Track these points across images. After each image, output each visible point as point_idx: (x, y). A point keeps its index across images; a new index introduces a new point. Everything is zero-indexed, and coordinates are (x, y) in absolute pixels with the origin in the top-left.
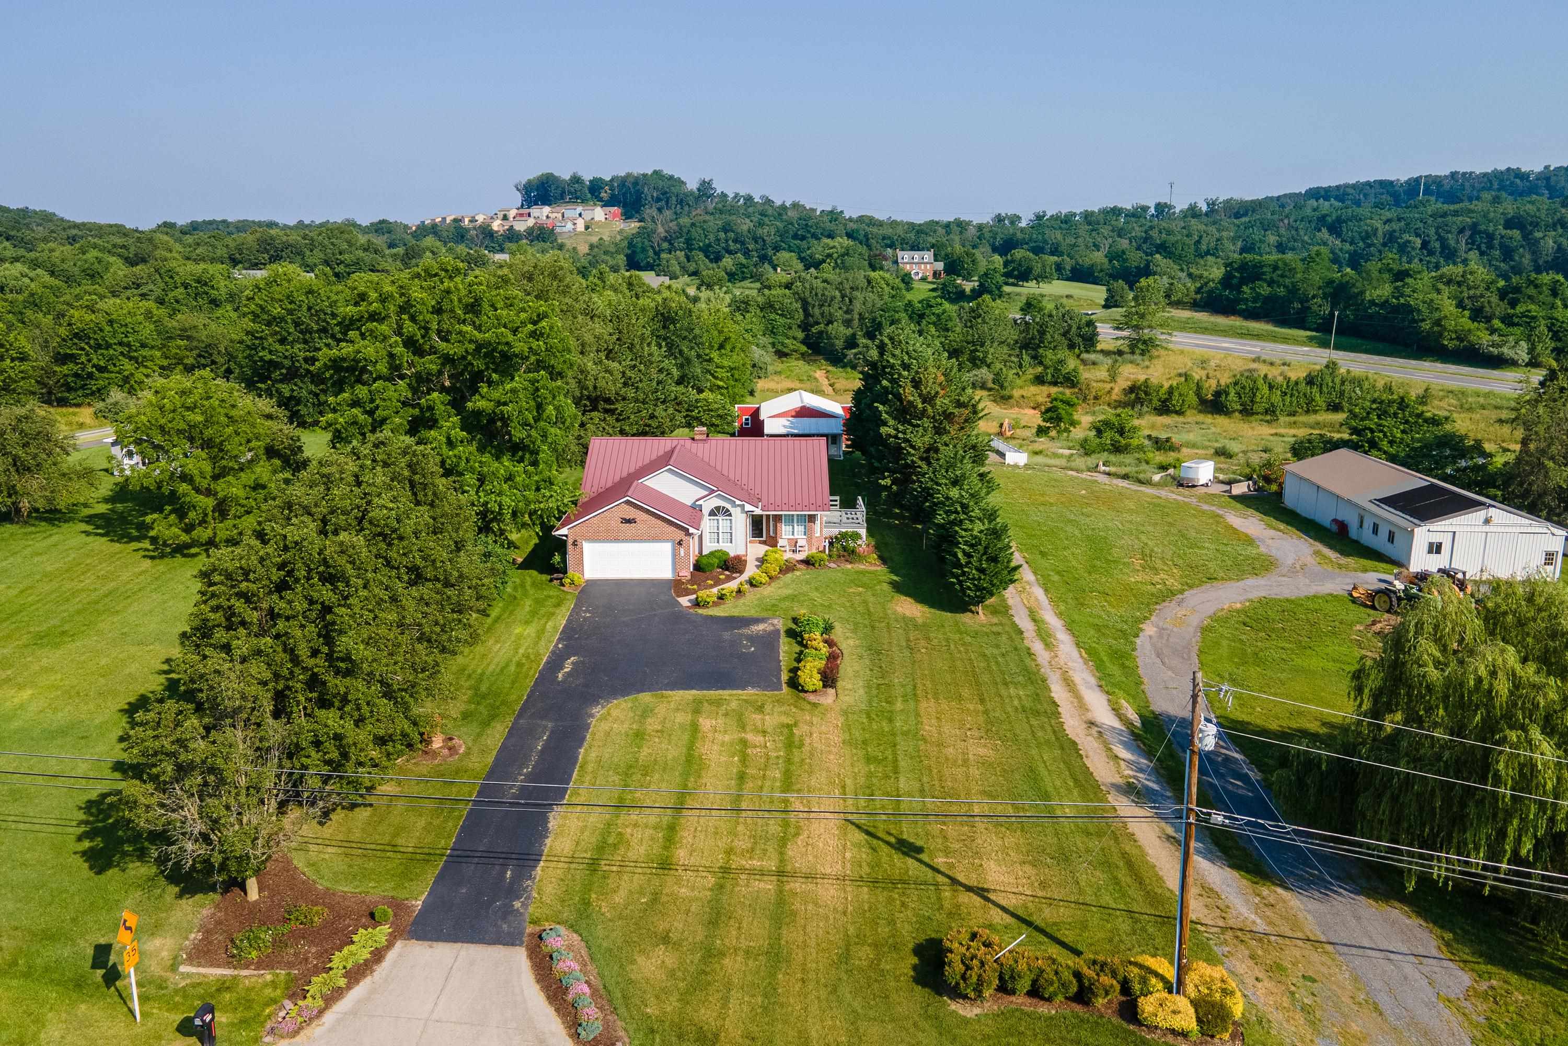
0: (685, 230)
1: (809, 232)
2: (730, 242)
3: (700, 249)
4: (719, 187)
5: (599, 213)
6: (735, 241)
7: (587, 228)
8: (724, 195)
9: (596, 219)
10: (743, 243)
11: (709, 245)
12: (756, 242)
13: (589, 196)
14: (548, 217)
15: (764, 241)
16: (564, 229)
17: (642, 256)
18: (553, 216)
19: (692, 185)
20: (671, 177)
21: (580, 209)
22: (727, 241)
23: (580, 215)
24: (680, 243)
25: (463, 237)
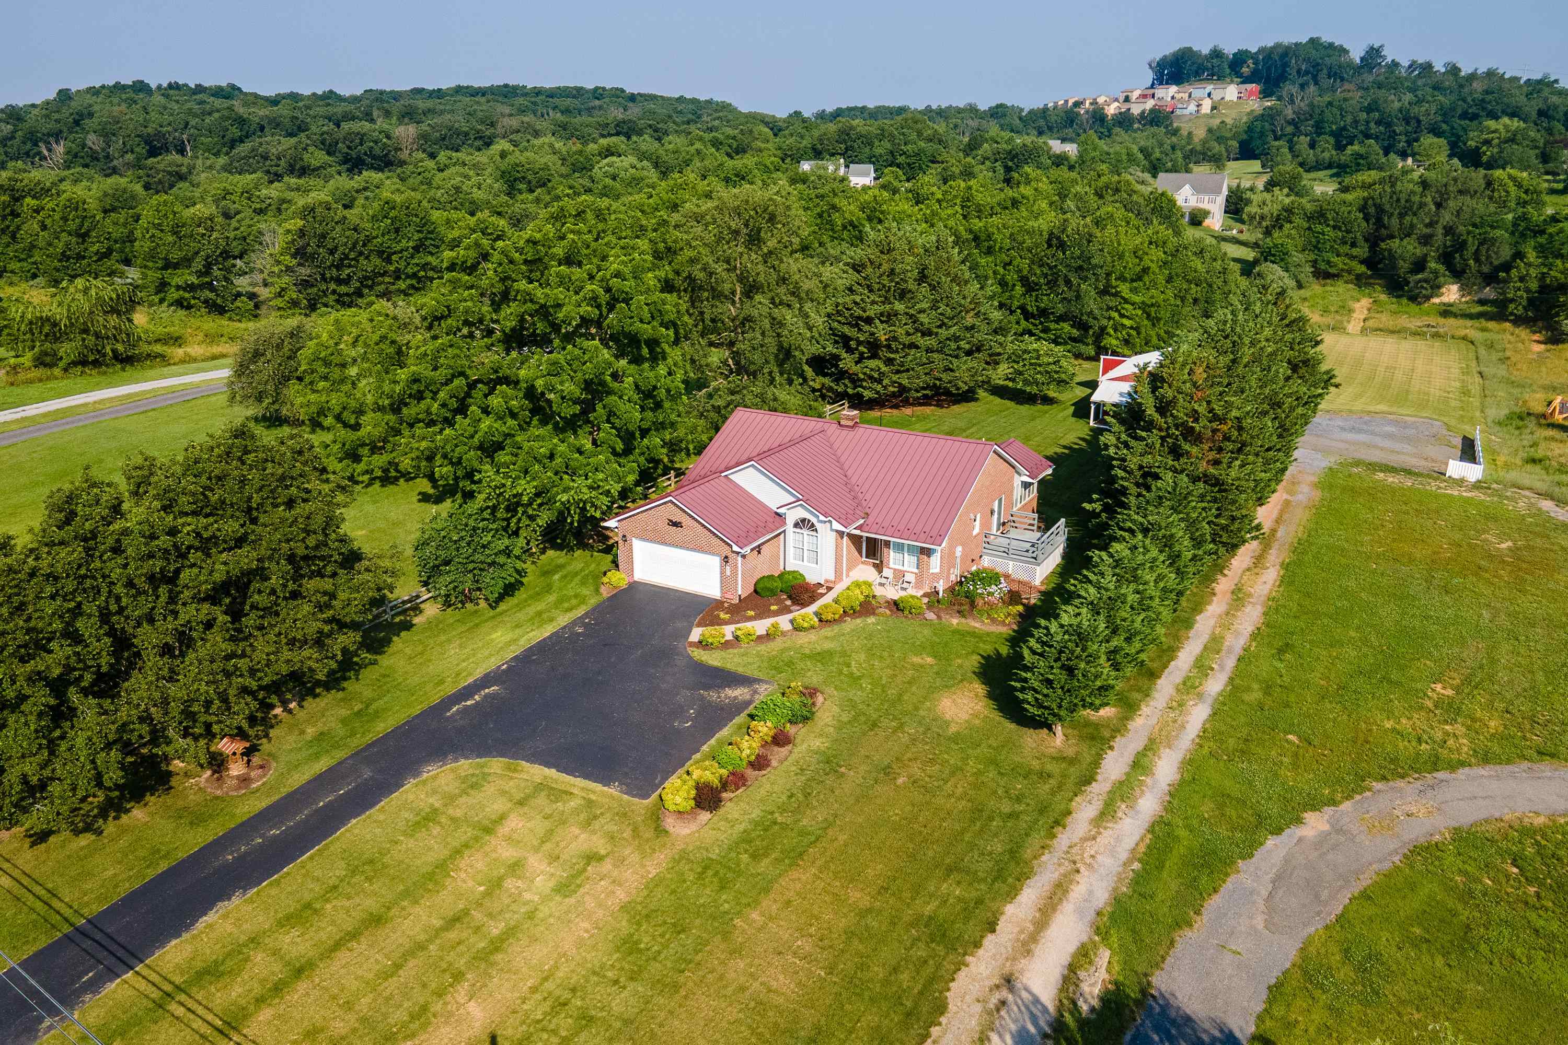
0: (1317, 111)
1: (1484, 109)
2: (1372, 125)
3: (1332, 134)
4: (1389, 55)
5: (1231, 92)
6: (1378, 123)
7: (1214, 108)
8: (1395, 64)
9: (1228, 98)
10: (1389, 125)
11: (1344, 128)
12: (1408, 123)
13: (1228, 71)
14: (1173, 98)
15: (1419, 121)
16: (1186, 112)
17: (1258, 142)
18: (1178, 96)
19: (1356, 54)
20: (1331, 45)
21: (1210, 88)
22: (1368, 122)
23: (1209, 95)
24: (1308, 127)
25: (1072, 122)
